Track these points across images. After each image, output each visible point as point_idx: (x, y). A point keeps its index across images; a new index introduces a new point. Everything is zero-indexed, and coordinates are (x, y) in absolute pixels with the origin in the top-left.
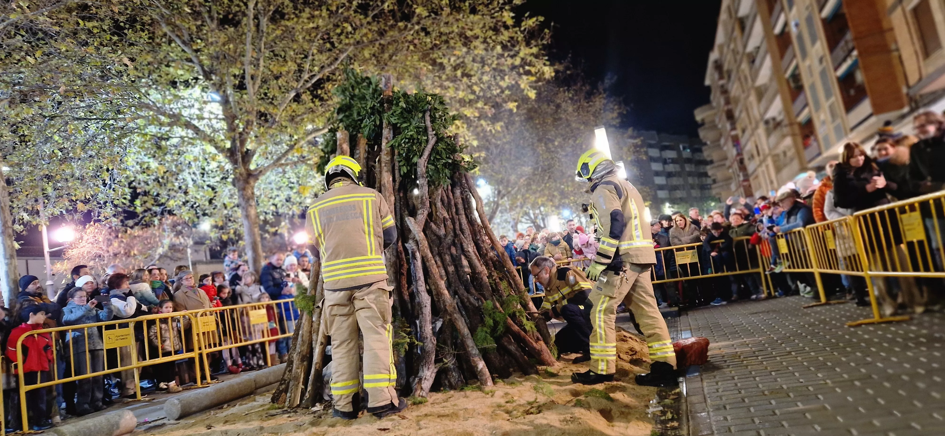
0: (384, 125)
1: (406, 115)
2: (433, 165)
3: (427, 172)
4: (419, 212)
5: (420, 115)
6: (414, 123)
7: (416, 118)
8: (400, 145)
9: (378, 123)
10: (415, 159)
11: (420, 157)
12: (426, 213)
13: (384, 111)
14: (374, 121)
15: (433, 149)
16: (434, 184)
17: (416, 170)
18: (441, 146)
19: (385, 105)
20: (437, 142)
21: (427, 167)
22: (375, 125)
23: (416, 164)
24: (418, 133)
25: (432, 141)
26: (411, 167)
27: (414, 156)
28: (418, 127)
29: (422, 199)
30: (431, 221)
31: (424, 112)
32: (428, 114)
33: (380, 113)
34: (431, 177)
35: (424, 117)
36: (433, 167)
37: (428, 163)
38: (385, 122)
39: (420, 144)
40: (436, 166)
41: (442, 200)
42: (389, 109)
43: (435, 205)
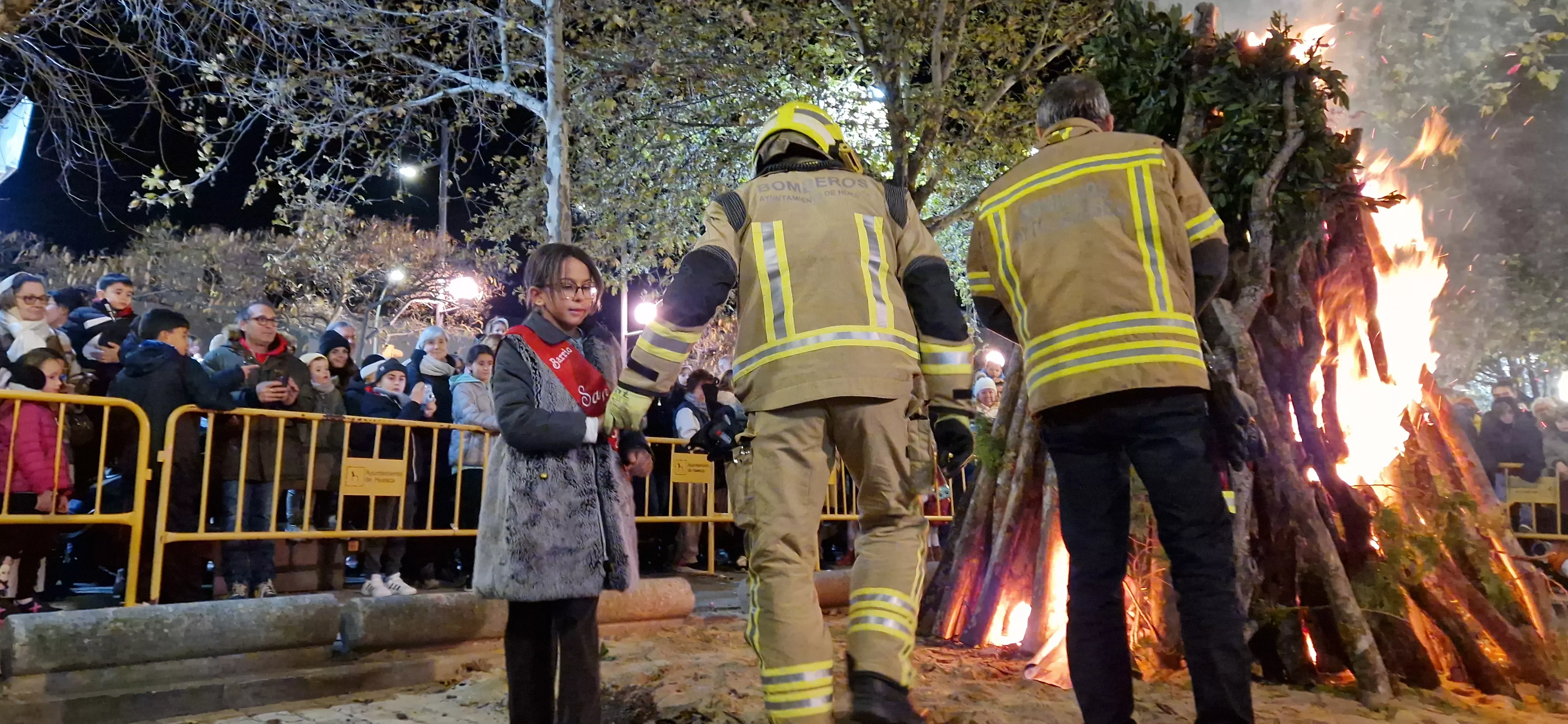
0: (1187, 109)
1: (1238, 83)
2: (1289, 192)
3: (1274, 208)
4: (1246, 290)
5: (1273, 85)
6: (1254, 101)
7: (1262, 92)
8: (1217, 147)
9: (1173, 103)
10: (1249, 179)
11: (1262, 173)
12: (1261, 295)
13: (1190, 79)
14: (1167, 99)
15: (1293, 158)
16: (1287, 237)
17: (1247, 203)
18: (1313, 153)
19: (1194, 67)
20: (1304, 145)
21: (1275, 198)
22: (1167, 109)
23: (1249, 190)
24: (1264, 123)
25: (1294, 142)
26: (1237, 195)
27: (1247, 171)
28: (1265, 111)
29: (1255, 265)
30: (1271, 313)
31: (1282, 78)
32: (1289, 84)
33: (1180, 84)
34: (1282, 219)
35: (1280, 88)
36: (1289, 198)
37: (1278, 189)
38: (1189, 101)
39: (1266, 145)
40: (1296, 196)
41: (1301, 271)
42: (1203, 74)
43: (1285, 279)
